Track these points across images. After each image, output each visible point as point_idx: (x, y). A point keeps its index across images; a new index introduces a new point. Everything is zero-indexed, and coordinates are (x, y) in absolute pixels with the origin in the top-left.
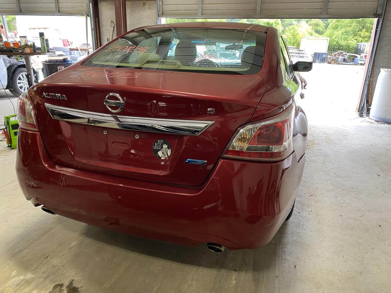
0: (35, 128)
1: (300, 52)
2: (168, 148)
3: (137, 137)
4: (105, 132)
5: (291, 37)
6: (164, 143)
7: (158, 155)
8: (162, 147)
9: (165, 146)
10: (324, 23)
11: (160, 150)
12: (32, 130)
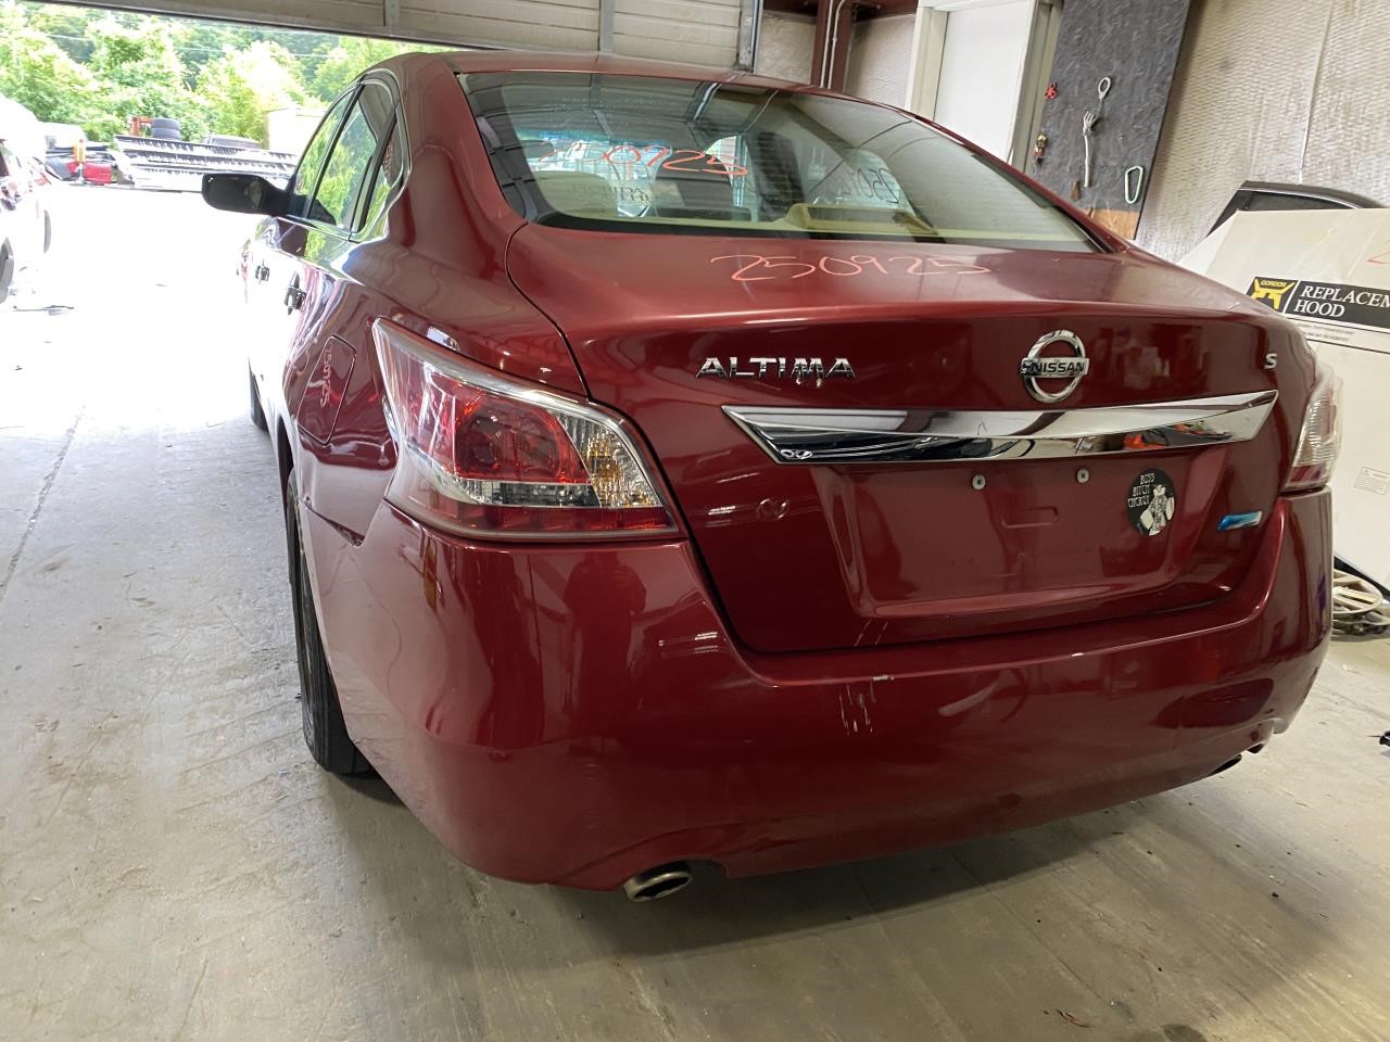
0: (668, 523)
1: (282, 160)
2: (1167, 495)
3: (1083, 476)
4: (979, 482)
5: (230, 102)
6: (1157, 482)
7: (1142, 525)
8: (1152, 496)
9: (1160, 491)
10: (298, 58)
11: (1146, 507)
12: (654, 535)
